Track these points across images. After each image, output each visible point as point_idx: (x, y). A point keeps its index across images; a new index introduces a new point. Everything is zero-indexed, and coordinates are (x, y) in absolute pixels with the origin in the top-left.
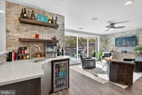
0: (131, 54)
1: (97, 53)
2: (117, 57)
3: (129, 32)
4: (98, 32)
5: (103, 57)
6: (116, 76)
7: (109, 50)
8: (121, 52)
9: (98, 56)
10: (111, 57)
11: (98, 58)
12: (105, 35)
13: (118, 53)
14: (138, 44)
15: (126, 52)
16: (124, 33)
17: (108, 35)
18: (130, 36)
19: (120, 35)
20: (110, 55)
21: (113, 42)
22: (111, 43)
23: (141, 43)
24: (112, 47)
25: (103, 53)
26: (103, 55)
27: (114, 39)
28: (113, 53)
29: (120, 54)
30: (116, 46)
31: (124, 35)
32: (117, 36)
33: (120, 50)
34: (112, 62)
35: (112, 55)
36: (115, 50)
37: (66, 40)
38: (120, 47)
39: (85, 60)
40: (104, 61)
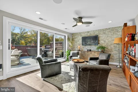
0: (95, 52)
1: (65, 53)
2: (84, 55)
3: (93, 32)
4: (66, 29)
5: (71, 57)
6: (86, 89)
7: (76, 49)
8: (87, 50)
9: (66, 56)
10: (79, 56)
11: (66, 58)
12: (73, 34)
13: (84, 52)
14: (100, 43)
15: (90, 50)
16: (88, 32)
17: (76, 33)
18: (94, 35)
19: (86, 34)
20: (78, 54)
21: (80, 41)
22: (78, 42)
23: (101, 42)
24: (79, 46)
25: (71, 52)
26: (71, 55)
27: (81, 38)
28: (80, 52)
29: (86, 53)
30: (83, 45)
31: (89, 35)
32: (84, 35)
33: (86, 48)
34: (82, 69)
35: (79, 54)
36: (81, 49)
37: (35, 39)
38: (86, 45)
39: (46, 65)
40: (71, 63)
